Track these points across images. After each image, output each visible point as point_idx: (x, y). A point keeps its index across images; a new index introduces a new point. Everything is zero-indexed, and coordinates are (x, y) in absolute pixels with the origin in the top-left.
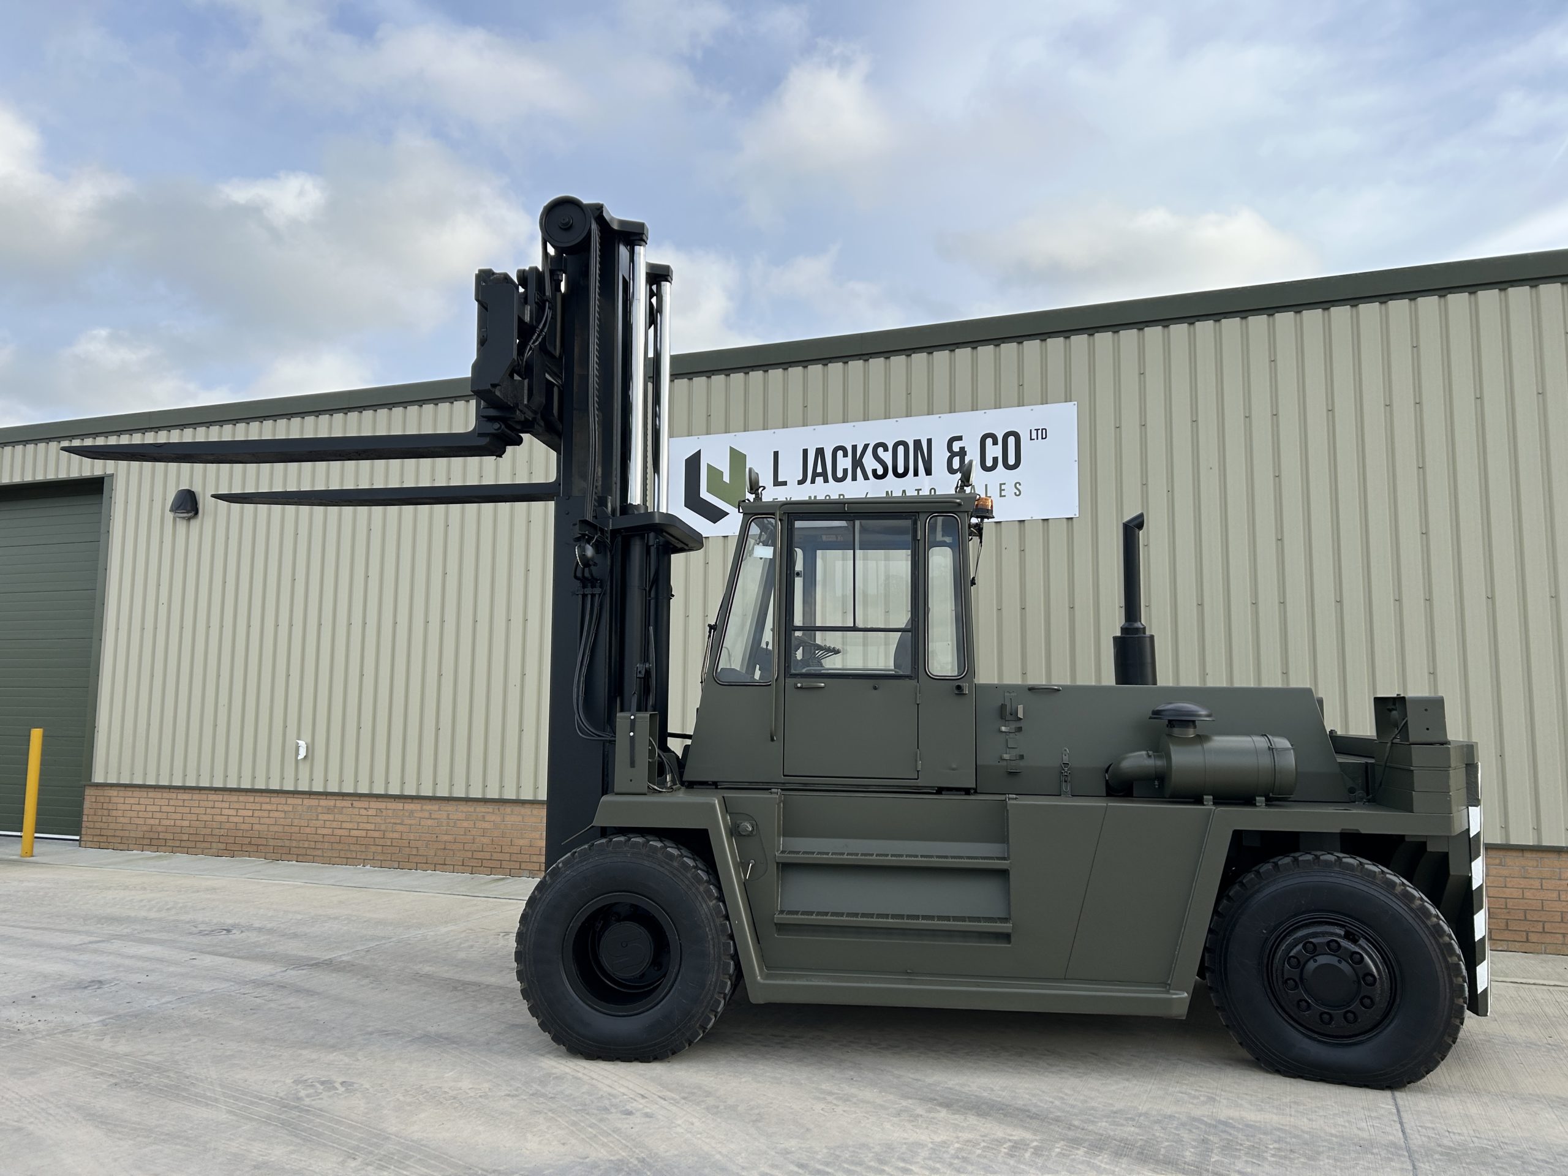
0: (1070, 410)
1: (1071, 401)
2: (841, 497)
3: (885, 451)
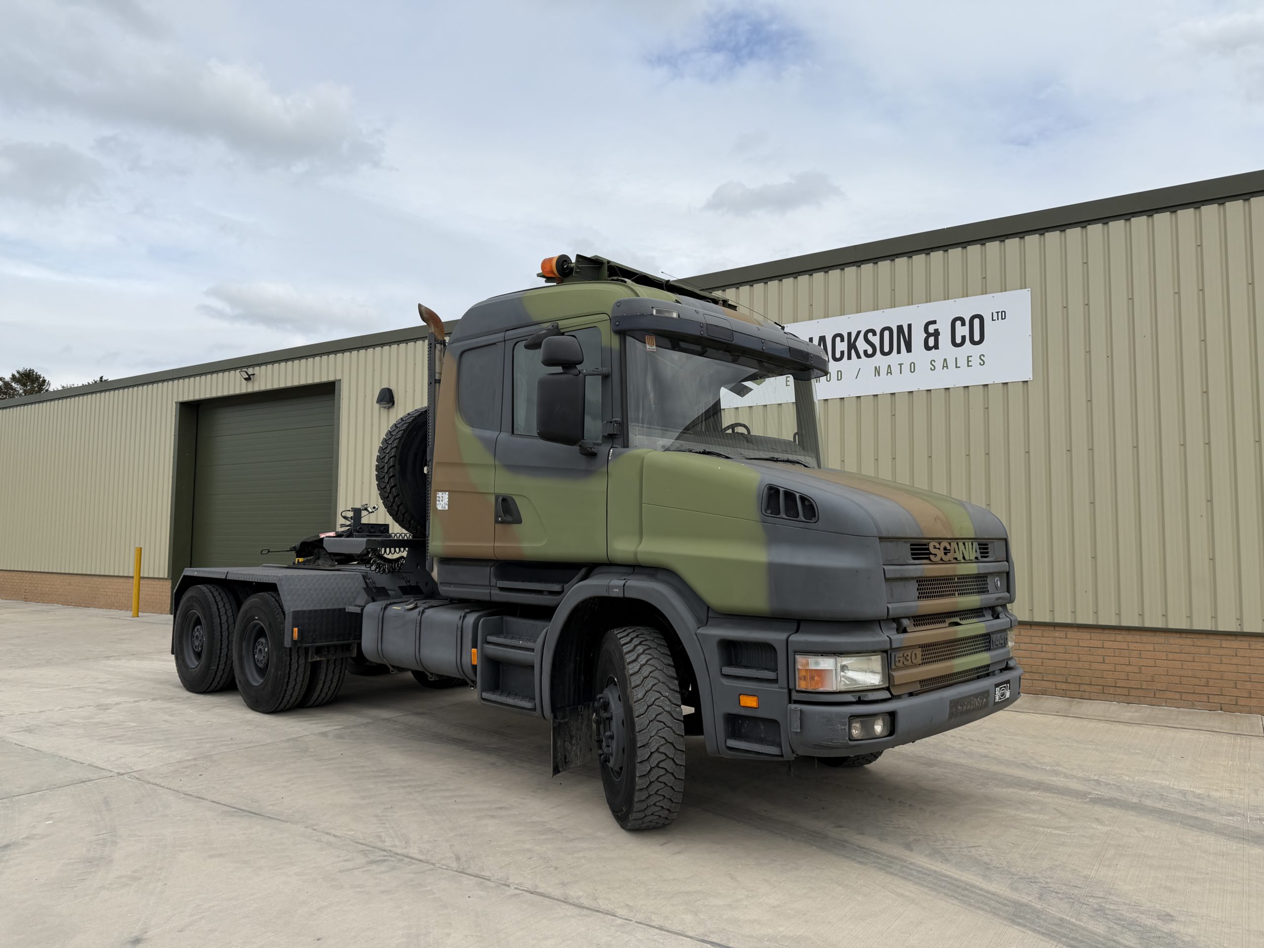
0: (1025, 295)
1: (1025, 288)
2: (839, 373)
3: (873, 336)
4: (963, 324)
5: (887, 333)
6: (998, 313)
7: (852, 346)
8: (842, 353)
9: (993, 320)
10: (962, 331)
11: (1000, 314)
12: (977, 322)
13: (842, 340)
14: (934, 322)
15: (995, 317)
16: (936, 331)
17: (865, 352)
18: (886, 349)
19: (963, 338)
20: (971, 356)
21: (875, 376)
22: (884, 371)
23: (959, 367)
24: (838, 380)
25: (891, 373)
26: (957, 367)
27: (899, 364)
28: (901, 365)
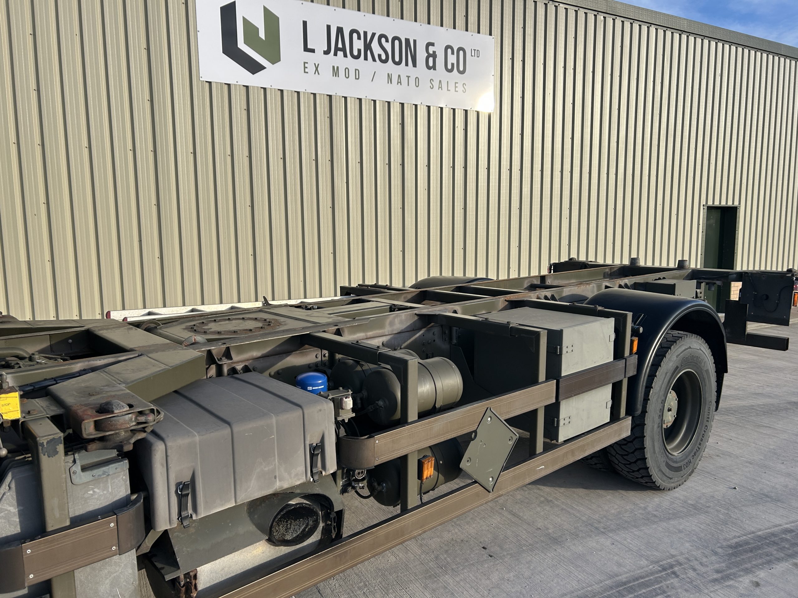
2: (357, 71)
3: (386, 42)
4: (453, 53)
5: (397, 42)
6: (475, 50)
7: (368, 47)
8: (359, 51)
9: (472, 56)
10: (452, 59)
11: (476, 51)
12: (461, 53)
13: (359, 38)
14: (433, 44)
15: (473, 54)
16: (434, 52)
17: (380, 56)
18: (397, 59)
19: (453, 64)
20: (457, 83)
21: (388, 83)
22: (395, 79)
23: (450, 90)
24: (356, 79)
25: (400, 82)
26: (448, 90)
27: (407, 76)
28: (408, 77)
